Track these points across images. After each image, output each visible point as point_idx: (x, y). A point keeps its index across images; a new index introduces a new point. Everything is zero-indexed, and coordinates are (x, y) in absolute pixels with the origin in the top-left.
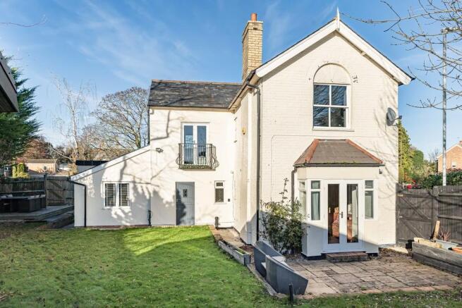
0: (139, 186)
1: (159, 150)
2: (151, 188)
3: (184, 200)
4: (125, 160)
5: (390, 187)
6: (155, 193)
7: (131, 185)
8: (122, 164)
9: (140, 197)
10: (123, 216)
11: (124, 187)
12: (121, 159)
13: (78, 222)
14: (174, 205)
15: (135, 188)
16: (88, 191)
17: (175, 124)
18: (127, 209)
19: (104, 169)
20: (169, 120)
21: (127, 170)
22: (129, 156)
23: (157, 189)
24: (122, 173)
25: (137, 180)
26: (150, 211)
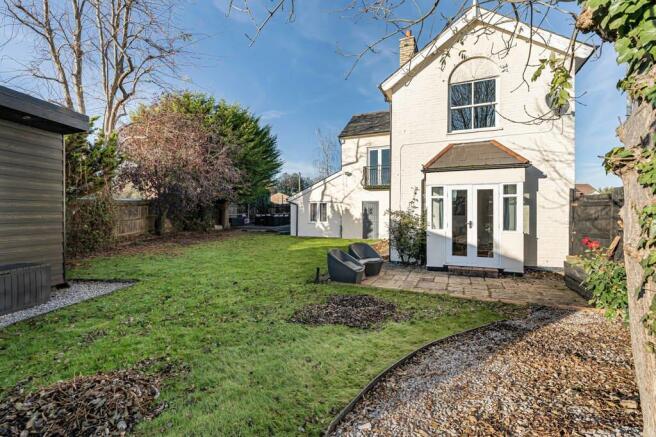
0: (335, 205)
1: (349, 174)
2: (344, 207)
3: (370, 217)
4: (325, 184)
5: (562, 194)
6: (347, 210)
7: (329, 205)
8: (323, 187)
9: (336, 213)
10: (323, 229)
11: (323, 205)
12: (322, 182)
13: (293, 233)
14: (361, 221)
15: (332, 207)
16: (299, 209)
17: (363, 150)
18: (326, 223)
19: (311, 191)
20: (358, 147)
21: (327, 192)
22: (328, 180)
23: (348, 207)
24: (323, 194)
25: (334, 200)
26: (341, 227)
